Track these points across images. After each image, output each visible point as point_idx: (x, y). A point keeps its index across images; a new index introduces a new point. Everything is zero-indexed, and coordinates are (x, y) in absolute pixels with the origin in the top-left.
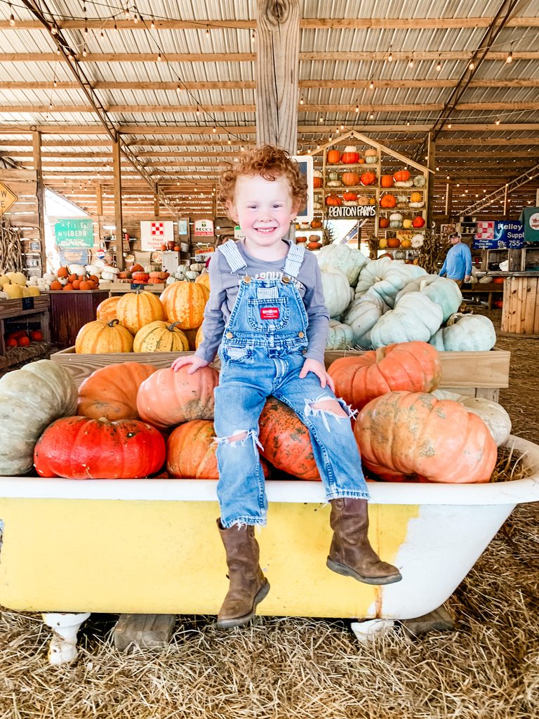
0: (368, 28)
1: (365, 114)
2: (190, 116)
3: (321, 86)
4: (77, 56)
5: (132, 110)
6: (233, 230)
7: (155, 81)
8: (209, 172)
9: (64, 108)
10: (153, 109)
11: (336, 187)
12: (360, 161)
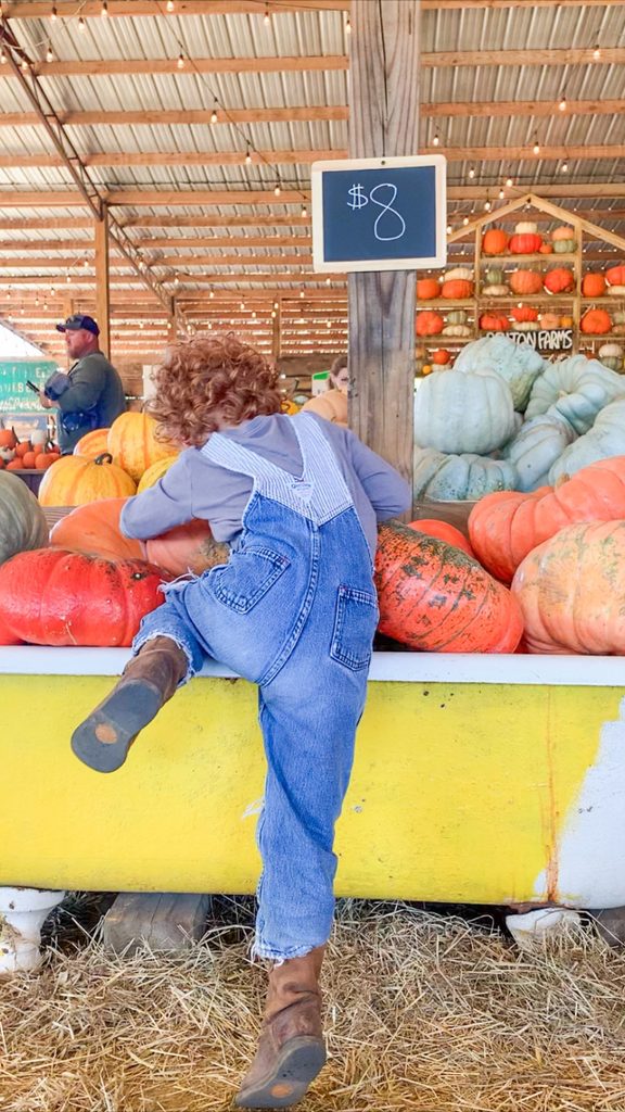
0: (557, 6)
1: (553, 164)
2: (233, 172)
3: (470, 112)
4: (35, 67)
5: (130, 162)
6: (310, 380)
7: (173, 108)
8: (267, 276)
9: (10, 159)
10: (167, 159)
11: (498, 296)
12: (544, 249)
